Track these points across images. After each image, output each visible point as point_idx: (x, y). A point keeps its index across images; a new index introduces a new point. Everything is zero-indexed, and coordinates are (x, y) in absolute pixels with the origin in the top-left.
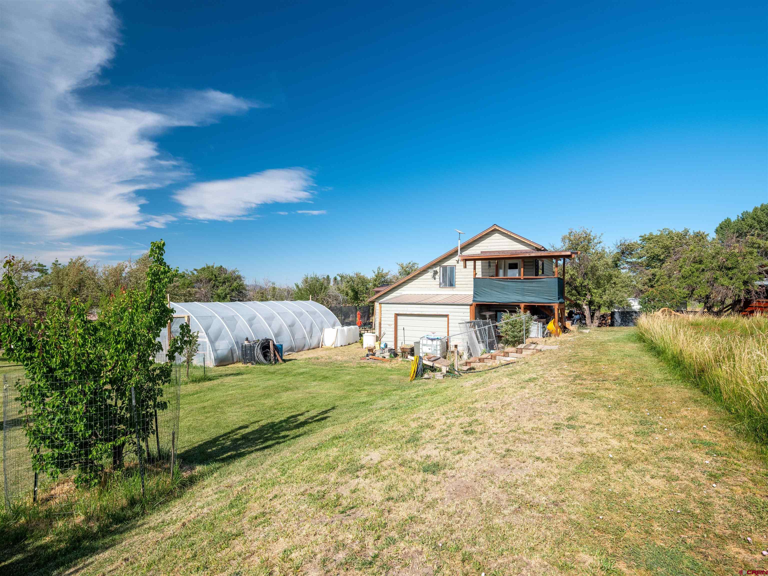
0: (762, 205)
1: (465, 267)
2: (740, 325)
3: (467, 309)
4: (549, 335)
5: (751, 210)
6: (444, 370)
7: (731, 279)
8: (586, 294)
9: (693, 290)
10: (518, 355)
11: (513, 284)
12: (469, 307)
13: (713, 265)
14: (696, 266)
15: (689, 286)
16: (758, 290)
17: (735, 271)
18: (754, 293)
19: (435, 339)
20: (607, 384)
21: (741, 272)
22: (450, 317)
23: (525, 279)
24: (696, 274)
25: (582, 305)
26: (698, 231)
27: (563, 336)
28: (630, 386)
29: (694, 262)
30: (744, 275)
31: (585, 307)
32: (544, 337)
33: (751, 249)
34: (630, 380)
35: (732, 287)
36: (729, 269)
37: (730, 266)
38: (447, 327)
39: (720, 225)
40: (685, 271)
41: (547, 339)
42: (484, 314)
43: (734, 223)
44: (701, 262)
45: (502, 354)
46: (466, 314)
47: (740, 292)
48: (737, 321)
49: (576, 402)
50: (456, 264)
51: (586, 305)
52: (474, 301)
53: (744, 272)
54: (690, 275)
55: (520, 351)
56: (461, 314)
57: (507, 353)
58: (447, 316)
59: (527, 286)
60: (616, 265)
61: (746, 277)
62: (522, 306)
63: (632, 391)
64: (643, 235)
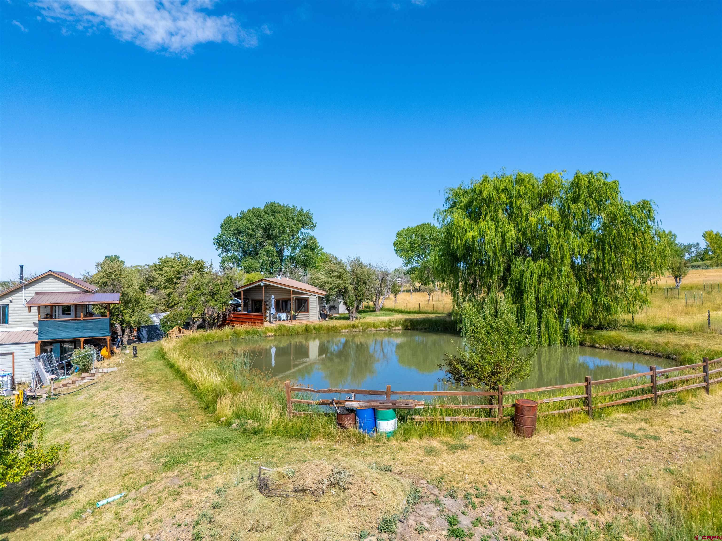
1: (30, 311)
3: (33, 346)
4: (103, 358)
5: (246, 210)
6: (44, 396)
8: (118, 315)
10: (92, 378)
11: (73, 324)
12: (34, 344)
13: (206, 291)
19: (5, 376)
20: (154, 385)
21: (221, 296)
22: (15, 354)
23: (84, 320)
24: (196, 298)
25: (115, 324)
27: (113, 359)
28: (162, 383)
31: (117, 325)
32: (98, 361)
33: (226, 280)
34: (162, 381)
38: (12, 363)
39: (225, 221)
41: (102, 362)
42: (46, 348)
43: (235, 219)
45: (80, 379)
46: (31, 350)
49: (146, 392)
50: (10, 303)
51: (119, 323)
52: (39, 339)
55: (93, 375)
56: (27, 351)
57: (85, 377)
58: (12, 354)
59: (86, 325)
60: (142, 290)
62: (82, 340)
63: (163, 385)
64: (160, 258)
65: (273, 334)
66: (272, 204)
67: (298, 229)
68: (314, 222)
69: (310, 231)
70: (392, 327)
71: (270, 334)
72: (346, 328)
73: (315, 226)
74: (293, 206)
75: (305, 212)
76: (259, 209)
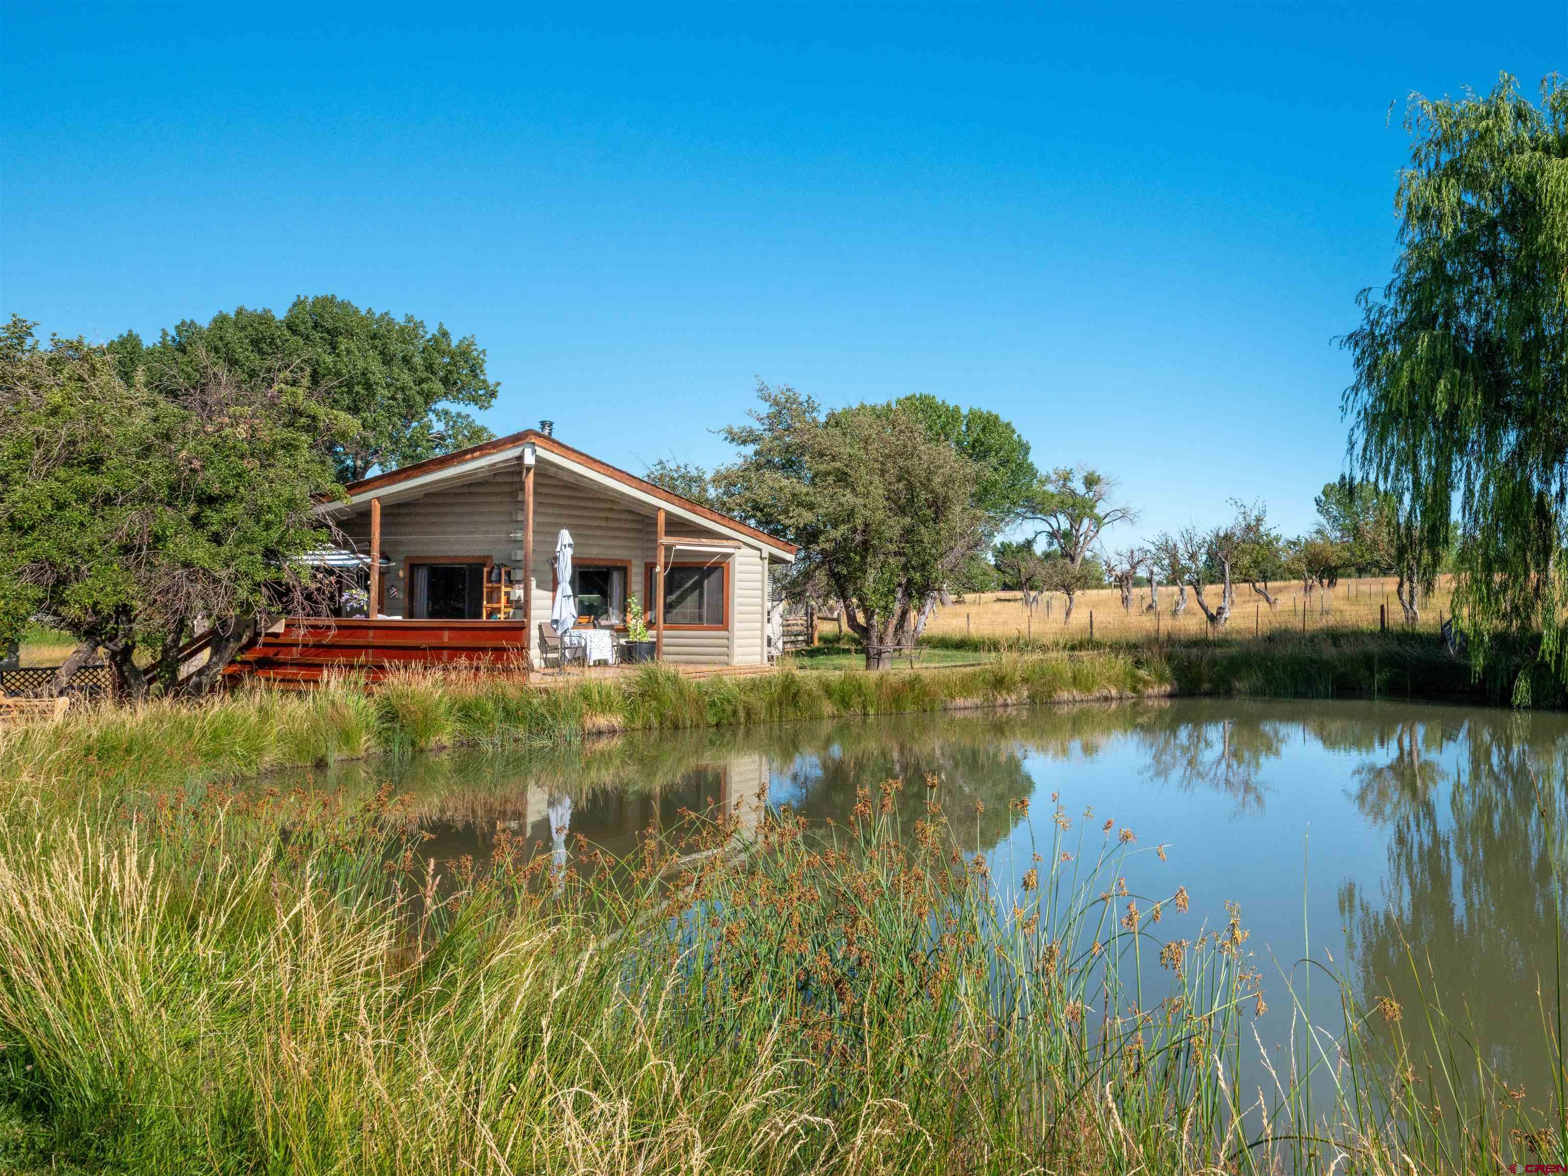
0: (239, 312)
2: (275, 728)
5: (204, 321)
7: (217, 539)
9: (62, 581)
13: (149, 482)
14: (77, 479)
15: (42, 565)
16: (313, 586)
17: (230, 510)
18: (298, 595)
21: (257, 514)
24: (76, 513)
26: (74, 338)
29: (68, 463)
30: (268, 526)
33: (287, 434)
35: (223, 574)
36: (210, 500)
37: (216, 489)
40: (25, 499)
44: (95, 464)
47: (253, 592)
48: (264, 713)
53: (270, 517)
54: (50, 518)
61: (275, 534)
65: (617, 720)
66: (326, 303)
67: (429, 397)
68: (491, 380)
69: (471, 410)
70: (1146, 683)
71: (602, 721)
72: (967, 686)
73: (493, 395)
74: (409, 319)
75: (454, 343)
76: (265, 319)
